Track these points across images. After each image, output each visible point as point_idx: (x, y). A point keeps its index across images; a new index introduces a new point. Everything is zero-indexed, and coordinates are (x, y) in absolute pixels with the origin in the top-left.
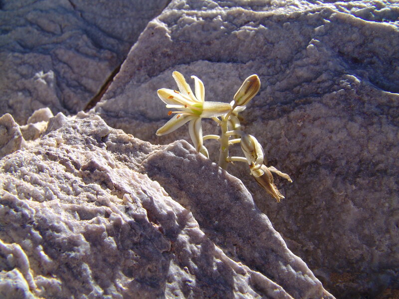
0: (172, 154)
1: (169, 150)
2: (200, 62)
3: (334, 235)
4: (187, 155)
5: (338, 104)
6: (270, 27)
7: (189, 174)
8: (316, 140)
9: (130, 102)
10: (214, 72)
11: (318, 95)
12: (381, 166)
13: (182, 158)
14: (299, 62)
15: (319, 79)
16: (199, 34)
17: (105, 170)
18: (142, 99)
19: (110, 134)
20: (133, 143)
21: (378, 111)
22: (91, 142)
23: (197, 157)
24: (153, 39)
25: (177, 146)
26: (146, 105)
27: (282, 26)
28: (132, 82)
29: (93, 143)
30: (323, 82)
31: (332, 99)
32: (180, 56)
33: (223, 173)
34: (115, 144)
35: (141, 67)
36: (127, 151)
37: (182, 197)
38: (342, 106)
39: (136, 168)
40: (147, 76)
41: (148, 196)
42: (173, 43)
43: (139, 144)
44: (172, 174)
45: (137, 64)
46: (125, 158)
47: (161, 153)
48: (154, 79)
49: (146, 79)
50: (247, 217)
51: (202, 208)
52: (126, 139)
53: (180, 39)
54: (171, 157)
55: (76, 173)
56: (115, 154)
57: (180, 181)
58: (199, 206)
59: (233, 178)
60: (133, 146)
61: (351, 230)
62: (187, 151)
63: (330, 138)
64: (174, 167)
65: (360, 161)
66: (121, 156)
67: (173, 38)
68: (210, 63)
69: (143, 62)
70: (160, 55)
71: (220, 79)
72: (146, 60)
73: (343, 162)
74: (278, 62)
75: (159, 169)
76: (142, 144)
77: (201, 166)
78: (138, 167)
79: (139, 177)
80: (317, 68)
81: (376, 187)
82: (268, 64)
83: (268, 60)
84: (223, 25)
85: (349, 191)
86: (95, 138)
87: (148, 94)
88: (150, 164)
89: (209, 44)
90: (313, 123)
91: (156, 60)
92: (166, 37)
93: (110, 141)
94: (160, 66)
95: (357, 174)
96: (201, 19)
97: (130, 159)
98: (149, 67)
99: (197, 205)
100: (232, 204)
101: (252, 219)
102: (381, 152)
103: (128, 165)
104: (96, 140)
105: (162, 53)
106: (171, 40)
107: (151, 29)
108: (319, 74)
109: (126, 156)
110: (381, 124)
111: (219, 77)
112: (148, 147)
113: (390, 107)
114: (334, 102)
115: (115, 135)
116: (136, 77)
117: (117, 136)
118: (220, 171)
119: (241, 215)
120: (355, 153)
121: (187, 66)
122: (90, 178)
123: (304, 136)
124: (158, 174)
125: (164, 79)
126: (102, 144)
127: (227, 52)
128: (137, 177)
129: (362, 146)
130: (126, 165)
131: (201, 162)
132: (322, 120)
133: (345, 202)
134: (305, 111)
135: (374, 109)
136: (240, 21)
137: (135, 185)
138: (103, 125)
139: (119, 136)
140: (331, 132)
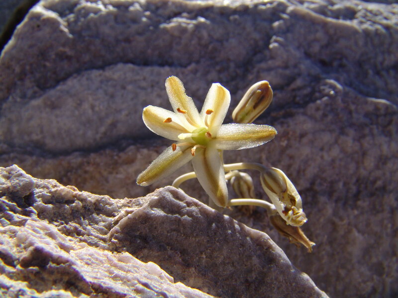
0: (159, 212)
1: (153, 205)
2: (120, 66)
3: (342, 272)
4: (185, 211)
5: (325, 115)
6: (213, 20)
7: (194, 239)
8: (306, 162)
9: (15, 129)
10: (144, 79)
11: (298, 105)
12: (379, 183)
13: (177, 215)
14: (263, 65)
15: (293, 86)
16: (112, 28)
17: (67, 261)
18: (34, 123)
19: (37, 190)
20: (83, 200)
21: (367, 121)
22: (7, 208)
23: (200, 211)
24: (40, 34)
25: (164, 197)
26: (42, 132)
27: (229, 20)
28: (13, 98)
29: (11, 210)
30: (299, 89)
31: (318, 109)
32: (86, 58)
33: (242, 228)
34: (50, 206)
35: (26, 75)
36: (75, 215)
37: (191, 276)
38: (330, 117)
39: (102, 243)
40: (36, 89)
41: (157, 292)
42: (74, 40)
43: (93, 201)
44: (168, 244)
45: (18, 69)
46: (76, 228)
47: (141, 213)
48: (52, 93)
49: (35, 93)
50: (287, 283)
51: (223, 286)
52: (69, 195)
53: (84, 34)
54: (160, 217)
55: (9, 273)
56: (56, 223)
57: (183, 252)
58: (219, 284)
59: (257, 233)
60: (83, 206)
61: (359, 262)
62: (183, 204)
63: (322, 157)
64: (168, 232)
65: (357, 181)
66: (68, 226)
67: (71, 32)
68: (136, 68)
69: (28, 68)
70: (53, 57)
71: (156, 89)
72: (31, 65)
73: (341, 185)
74: (232, 65)
75: (145, 239)
76: (97, 200)
77: (210, 224)
78: (104, 240)
79: (120, 260)
80: (287, 72)
81: (377, 207)
82: (218, 68)
83: (217, 63)
84: (146, 16)
85: (352, 217)
86: (12, 200)
87: (44, 115)
88: (127, 233)
89: (128, 40)
90: (300, 141)
91: (48, 64)
92: (62, 31)
93: (39, 202)
94: (55, 73)
95: (357, 196)
96: (111, 8)
97: (85, 229)
98: (38, 75)
99: (216, 283)
100: (265, 270)
101: (294, 284)
102: (377, 167)
103: (85, 241)
104: (15, 204)
105: (57, 55)
106: (71, 36)
107: (35, 20)
108: (292, 79)
109: (77, 225)
110: (373, 135)
111: (152, 86)
112: (111, 205)
113: (378, 116)
114: (320, 113)
115: (47, 190)
116: (18, 91)
117: (50, 192)
118: (237, 226)
119: (279, 282)
120: (351, 172)
121: (101, 72)
122: (43, 279)
123: (291, 157)
124: (145, 247)
125: (68, 92)
126: (28, 209)
127: (157, 53)
128: (116, 261)
129: (357, 163)
130: (81, 241)
131: (207, 216)
132: (310, 136)
133: (349, 231)
134: (288, 126)
135: (362, 119)
136: (167, 12)
137: (124, 278)
138: (21, 175)
139: (56, 191)
140: (322, 149)
